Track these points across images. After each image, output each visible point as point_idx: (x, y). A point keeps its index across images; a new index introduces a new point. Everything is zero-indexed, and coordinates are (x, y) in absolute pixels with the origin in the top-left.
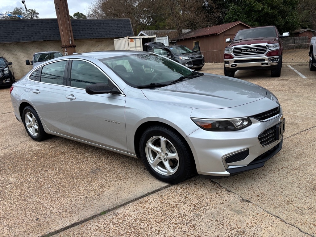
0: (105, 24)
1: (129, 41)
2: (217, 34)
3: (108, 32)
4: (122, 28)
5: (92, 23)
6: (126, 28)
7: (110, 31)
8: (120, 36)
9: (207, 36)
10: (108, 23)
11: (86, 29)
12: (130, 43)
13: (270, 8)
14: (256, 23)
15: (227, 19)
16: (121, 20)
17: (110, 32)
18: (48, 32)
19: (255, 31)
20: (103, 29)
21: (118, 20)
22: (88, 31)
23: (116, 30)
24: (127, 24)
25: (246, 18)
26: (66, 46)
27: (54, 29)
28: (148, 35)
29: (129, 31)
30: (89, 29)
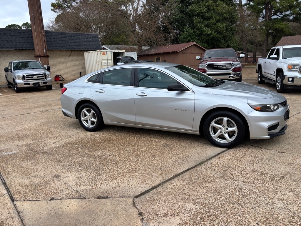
0: (75, 37)
1: (102, 54)
2: (177, 52)
3: (79, 45)
4: (91, 42)
5: (64, 35)
6: (95, 42)
7: (80, 43)
8: (90, 49)
9: (168, 53)
10: (78, 36)
11: (58, 41)
12: (102, 56)
13: (216, 33)
14: (206, 44)
15: (182, 39)
16: (90, 34)
17: (80, 45)
18: (20, 42)
19: (219, 51)
20: (73, 42)
21: (88, 34)
22: (60, 43)
23: (85, 43)
24: (95, 38)
25: (197, 40)
26: (40, 55)
27: (27, 38)
28: (110, 49)
29: (98, 45)
30: (60, 41)
